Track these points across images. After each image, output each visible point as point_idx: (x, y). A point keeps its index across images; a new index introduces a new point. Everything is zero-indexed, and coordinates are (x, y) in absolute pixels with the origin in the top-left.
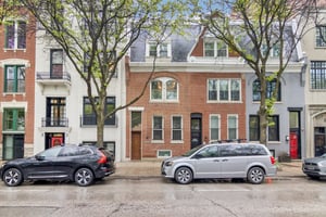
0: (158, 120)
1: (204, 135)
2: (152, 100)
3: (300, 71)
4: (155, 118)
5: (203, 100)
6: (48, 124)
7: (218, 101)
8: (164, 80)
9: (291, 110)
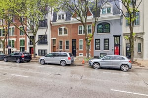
0: (61, 42)
1: (77, 48)
2: (59, 35)
3: (120, 18)
4: (60, 41)
5: (77, 34)
6: (30, 44)
7: (83, 34)
8: (63, 28)
9: (115, 36)
